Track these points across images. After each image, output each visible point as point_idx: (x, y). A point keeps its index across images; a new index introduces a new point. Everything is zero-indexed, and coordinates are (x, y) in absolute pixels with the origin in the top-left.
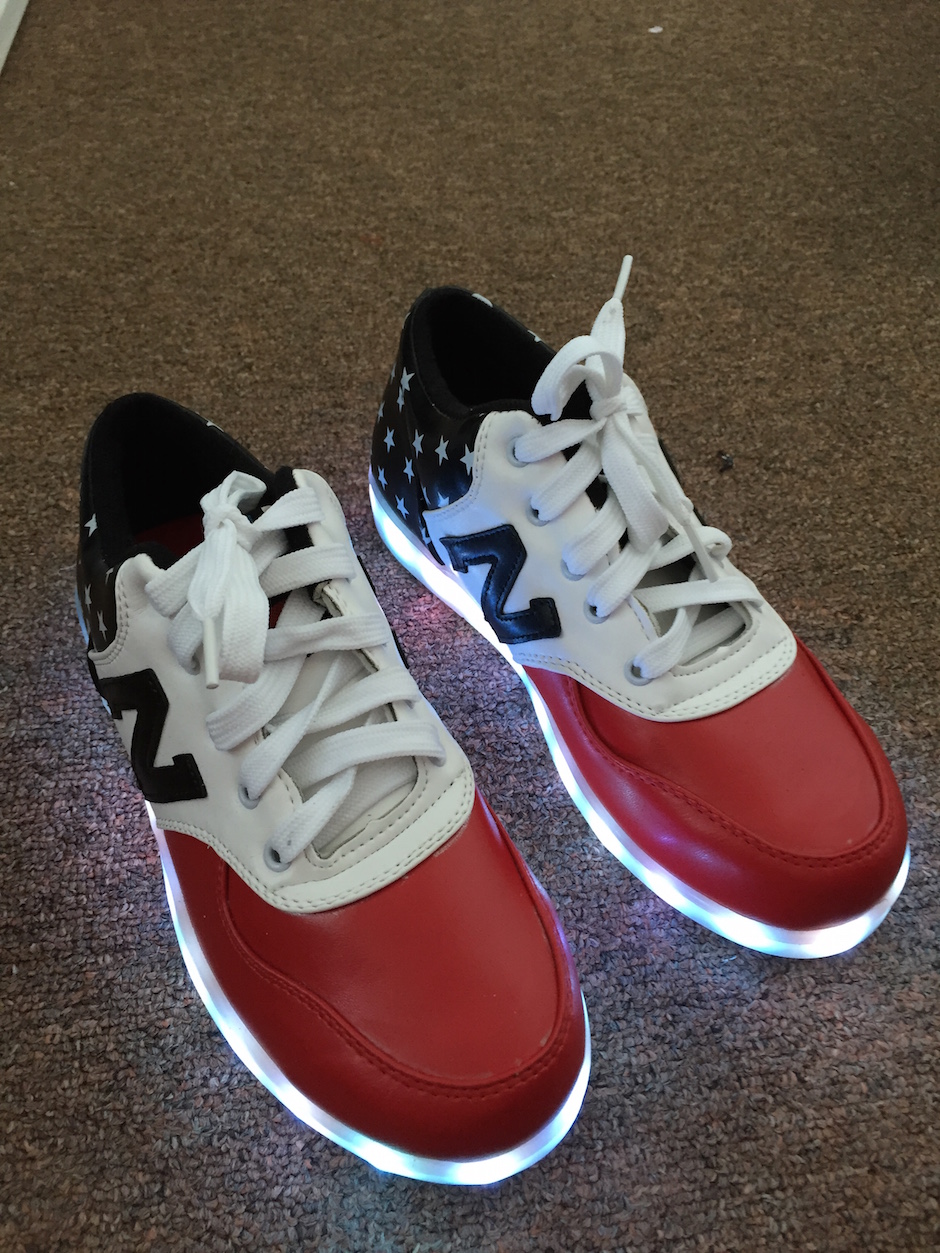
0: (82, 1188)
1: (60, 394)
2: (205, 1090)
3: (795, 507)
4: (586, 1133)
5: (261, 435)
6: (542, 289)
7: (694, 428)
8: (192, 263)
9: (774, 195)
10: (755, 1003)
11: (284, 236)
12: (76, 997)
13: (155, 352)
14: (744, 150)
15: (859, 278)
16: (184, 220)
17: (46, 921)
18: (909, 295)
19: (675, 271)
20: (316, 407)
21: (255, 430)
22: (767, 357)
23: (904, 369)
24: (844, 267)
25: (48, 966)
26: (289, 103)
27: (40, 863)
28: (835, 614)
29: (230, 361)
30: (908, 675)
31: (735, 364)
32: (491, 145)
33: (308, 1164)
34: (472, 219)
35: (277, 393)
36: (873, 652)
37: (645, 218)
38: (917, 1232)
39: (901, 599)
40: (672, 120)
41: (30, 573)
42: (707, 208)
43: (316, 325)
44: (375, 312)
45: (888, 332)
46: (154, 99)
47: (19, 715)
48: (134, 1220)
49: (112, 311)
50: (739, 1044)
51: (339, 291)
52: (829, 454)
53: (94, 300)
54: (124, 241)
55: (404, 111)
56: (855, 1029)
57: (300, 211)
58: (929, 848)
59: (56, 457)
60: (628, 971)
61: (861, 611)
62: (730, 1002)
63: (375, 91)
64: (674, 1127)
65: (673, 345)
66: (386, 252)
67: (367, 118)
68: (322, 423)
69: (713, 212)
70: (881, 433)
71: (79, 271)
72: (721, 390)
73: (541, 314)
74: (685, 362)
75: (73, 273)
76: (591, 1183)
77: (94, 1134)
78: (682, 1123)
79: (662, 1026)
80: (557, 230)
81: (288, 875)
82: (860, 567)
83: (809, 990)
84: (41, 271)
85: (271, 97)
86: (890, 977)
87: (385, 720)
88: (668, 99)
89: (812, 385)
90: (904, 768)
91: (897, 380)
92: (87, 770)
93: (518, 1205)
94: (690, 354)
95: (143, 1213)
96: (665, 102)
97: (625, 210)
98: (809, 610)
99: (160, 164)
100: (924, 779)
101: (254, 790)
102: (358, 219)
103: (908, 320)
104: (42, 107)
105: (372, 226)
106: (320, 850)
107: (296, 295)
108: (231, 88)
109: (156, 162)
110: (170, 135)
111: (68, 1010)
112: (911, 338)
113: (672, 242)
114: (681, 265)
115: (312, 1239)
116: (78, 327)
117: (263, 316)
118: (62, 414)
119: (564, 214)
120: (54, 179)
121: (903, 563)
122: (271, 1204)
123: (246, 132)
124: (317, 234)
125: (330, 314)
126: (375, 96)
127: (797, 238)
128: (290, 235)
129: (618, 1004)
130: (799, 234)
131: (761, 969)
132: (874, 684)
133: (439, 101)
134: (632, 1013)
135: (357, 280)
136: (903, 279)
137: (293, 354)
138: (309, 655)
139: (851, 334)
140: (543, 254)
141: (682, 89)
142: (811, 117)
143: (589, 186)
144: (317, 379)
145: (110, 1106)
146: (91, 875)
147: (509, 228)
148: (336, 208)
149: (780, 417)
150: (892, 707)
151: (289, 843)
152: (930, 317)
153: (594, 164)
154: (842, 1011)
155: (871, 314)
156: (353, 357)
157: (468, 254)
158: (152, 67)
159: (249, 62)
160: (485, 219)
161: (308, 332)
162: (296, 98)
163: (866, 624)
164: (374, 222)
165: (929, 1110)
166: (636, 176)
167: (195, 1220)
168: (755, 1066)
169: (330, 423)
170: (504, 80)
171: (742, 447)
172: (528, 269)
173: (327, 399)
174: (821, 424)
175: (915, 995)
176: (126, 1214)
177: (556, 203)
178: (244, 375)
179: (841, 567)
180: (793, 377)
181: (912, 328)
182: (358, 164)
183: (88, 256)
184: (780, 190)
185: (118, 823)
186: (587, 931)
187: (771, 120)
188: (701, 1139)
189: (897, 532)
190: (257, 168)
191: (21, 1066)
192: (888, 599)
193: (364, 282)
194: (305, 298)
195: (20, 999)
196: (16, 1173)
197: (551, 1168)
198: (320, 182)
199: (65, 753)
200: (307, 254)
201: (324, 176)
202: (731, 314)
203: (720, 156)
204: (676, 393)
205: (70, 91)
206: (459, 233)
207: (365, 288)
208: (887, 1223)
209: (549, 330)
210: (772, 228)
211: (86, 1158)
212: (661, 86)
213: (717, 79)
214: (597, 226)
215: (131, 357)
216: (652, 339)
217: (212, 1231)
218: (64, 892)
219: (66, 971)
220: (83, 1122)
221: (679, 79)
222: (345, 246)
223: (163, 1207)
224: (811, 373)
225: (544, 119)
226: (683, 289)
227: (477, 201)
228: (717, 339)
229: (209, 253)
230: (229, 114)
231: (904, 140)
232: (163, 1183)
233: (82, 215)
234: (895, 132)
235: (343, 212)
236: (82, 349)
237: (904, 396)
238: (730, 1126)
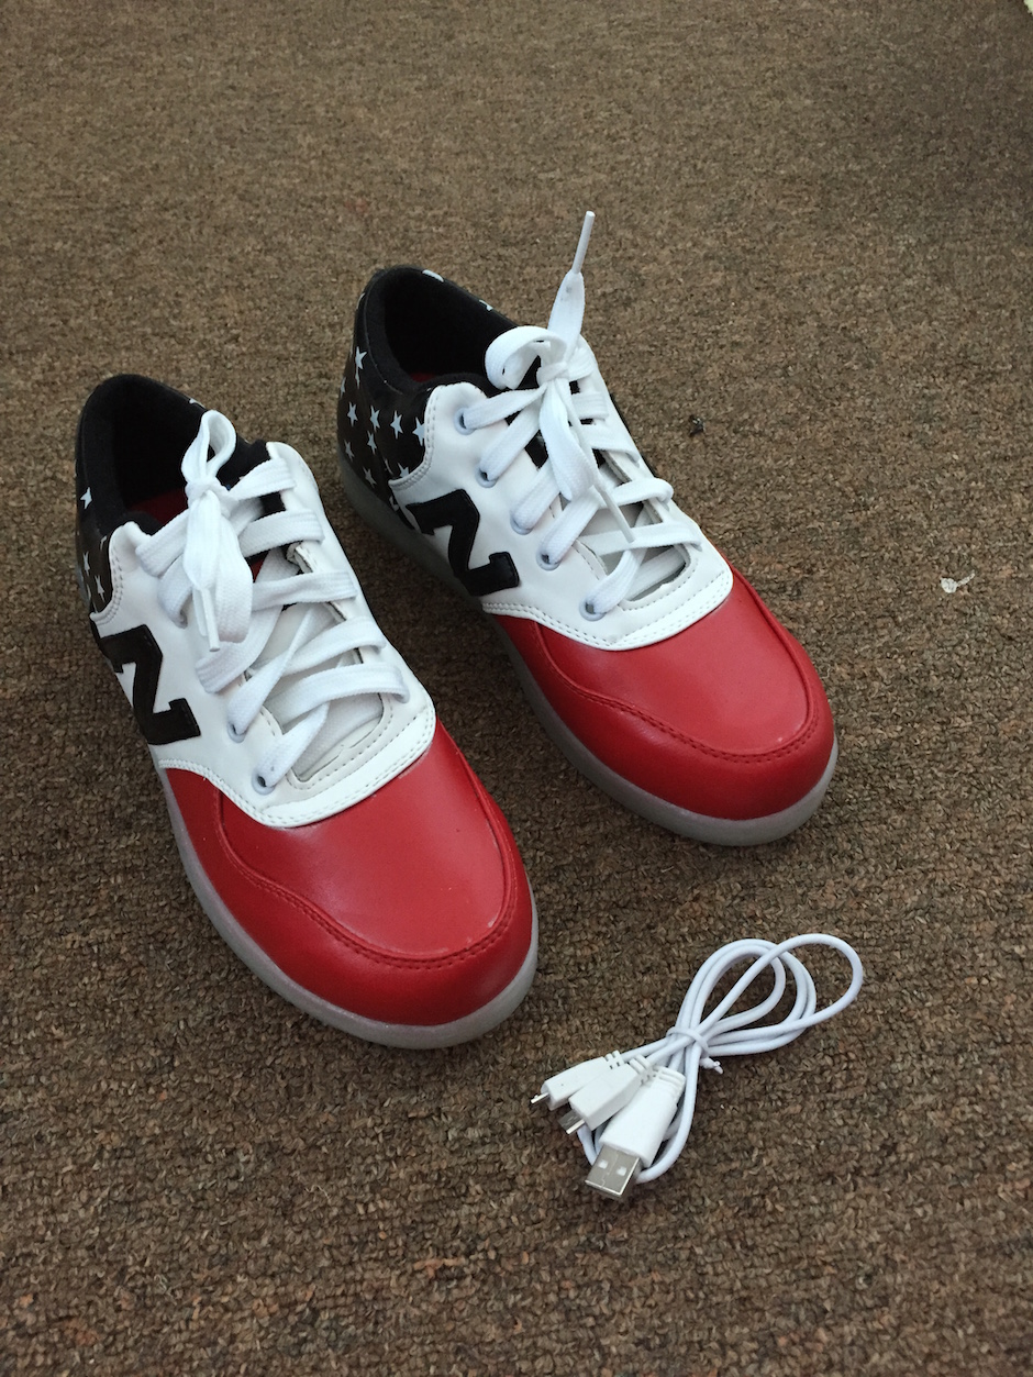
0: (102, 1062)
1: (52, 368)
2: (207, 983)
3: (760, 469)
4: (535, 1009)
5: (248, 407)
6: (525, 255)
7: (668, 394)
8: (177, 232)
9: (764, 150)
10: (687, 905)
11: (268, 204)
12: (92, 911)
13: (144, 324)
14: (737, 103)
15: (843, 238)
16: (168, 187)
17: (63, 849)
18: (890, 254)
19: (659, 233)
20: (301, 378)
21: (243, 401)
22: (744, 321)
23: (878, 330)
24: (828, 227)
25: (66, 885)
26: (273, 60)
27: (55, 800)
28: (789, 569)
29: (217, 332)
30: (852, 623)
31: (713, 328)
32: (480, 102)
33: (297, 1040)
34: (458, 182)
35: (263, 364)
36: (821, 603)
37: (632, 178)
38: (811, 1083)
39: (851, 554)
40: (665, 72)
41: (32, 542)
42: (695, 166)
43: (301, 294)
44: (359, 281)
45: (867, 293)
46: (135, 57)
47: (29, 672)
48: (148, 1086)
49: (99, 284)
50: (671, 937)
51: (324, 259)
52: (797, 416)
53: (81, 273)
54: (108, 211)
55: (390, 66)
56: (773, 925)
57: (285, 176)
58: (853, 774)
59: (51, 430)
60: (578, 882)
61: (813, 565)
62: (666, 904)
63: (362, 46)
64: (610, 1003)
65: (653, 310)
66: (371, 217)
67: (354, 74)
68: (308, 393)
69: (701, 171)
70: (849, 395)
71: (65, 243)
72: (697, 354)
73: (524, 281)
74: (663, 328)
75: (59, 245)
76: (537, 1049)
77: (111, 1019)
78: (618, 1001)
79: (606, 925)
80: (542, 192)
81: (273, 796)
82: (816, 524)
83: (735, 893)
84: (28, 242)
85: (254, 52)
86: (808, 881)
87: (353, 663)
88: (663, 48)
89: (786, 348)
90: (839, 704)
91: (869, 342)
92: (94, 719)
93: (474, 1067)
94: (669, 319)
95: (154, 1080)
96: (659, 52)
97: (613, 169)
98: (765, 566)
99: (143, 129)
100: (855, 715)
101: (240, 727)
102: (343, 184)
103: (886, 280)
104: (21, 67)
105: (357, 191)
106: (301, 775)
107: (280, 263)
108: (214, 45)
109: (139, 125)
110: (152, 96)
111: (86, 921)
112: (888, 299)
113: (658, 204)
114: (666, 227)
115: (300, 1097)
116: (66, 301)
117: (249, 287)
118: (54, 388)
119: (551, 175)
120: (36, 145)
121: (857, 519)
122: (264, 1071)
123: (230, 92)
124: (302, 199)
125: (316, 283)
126: (362, 50)
127: (784, 197)
128: (275, 201)
129: (567, 909)
130: (785, 193)
131: (695, 878)
132: (819, 631)
133: (426, 55)
134: (579, 916)
135: (342, 248)
136: (885, 238)
137: (278, 325)
138: (285, 607)
139: (830, 298)
140: (528, 219)
141: (677, 39)
142: (809, 66)
143: (578, 145)
144: (302, 349)
145: (124, 997)
146: (101, 809)
147: (495, 191)
148: (321, 173)
149: (752, 380)
150: (833, 651)
151: (272, 769)
152: (909, 277)
153: (584, 121)
154: (763, 910)
155: (849, 275)
156: (338, 327)
157: (453, 219)
158: (131, 22)
159: (232, 14)
160: (470, 182)
161: (294, 302)
162: (281, 54)
163: (816, 577)
164: (358, 186)
165: (832, 988)
166: (625, 134)
167: (201, 1084)
168: (683, 955)
169: (315, 394)
170: (494, 30)
171: (713, 412)
172: (513, 234)
173: (312, 370)
174: (792, 388)
175: (828, 896)
176: (141, 1080)
177: (544, 164)
178: (231, 347)
179: (798, 524)
180: (768, 340)
181: (889, 288)
182: (344, 125)
183: (73, 228)
184: (771, 146)
185: (123, 765)
186: (542, 849)
187: (768, 70)
188: (633, 1013)
189: (855, 491)
190: (242, 131)
191: (46, 967)
192: (839, 553)
193: (349, 250)
194: (290, 268)
195: (42, 914)
196: (45, 1052)
197: (504, 1038)
198: (305, 145)
199: (73, 704)
200: (292, 221)
201: (309, 139)
202: (711, 277)
203: (712, 110)
204: (654, 359)
205: (49, 50)
206: (445, 197)
207: (349, 256)
208: (787, 1077)
209: (531, 296)
210: (760, 187)
211: (106, 1038)
212: (657, 34)
213: (715, 25)
214: (584, 187)
215: (120, 331)
216: (633, 304)
217: (214, 1092)
218: (77, 825)
219: (82, 889)
220: (102, 1010)
221: (675, 26)
222: (331, 212)
223: (172, 1076)
224: (786, 337)
225: (535, 72)
226: (666, 252)
227: (464, 163)
228: (698, 303)
229: (194, 222)
230: (212, 73)
231: (901, 89)
232: (173, 1057)
233: (66, 184)
234: (893, 80)
235: (329, 176)
236: (72, 323)
237: (874, 357)
238: (658, 1004)
